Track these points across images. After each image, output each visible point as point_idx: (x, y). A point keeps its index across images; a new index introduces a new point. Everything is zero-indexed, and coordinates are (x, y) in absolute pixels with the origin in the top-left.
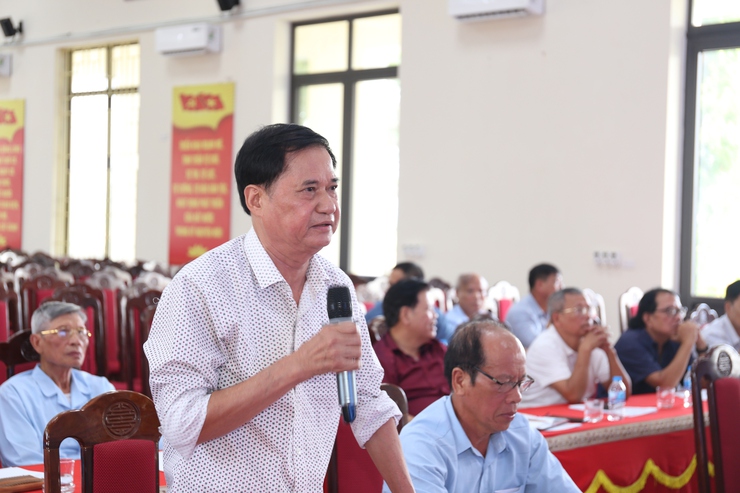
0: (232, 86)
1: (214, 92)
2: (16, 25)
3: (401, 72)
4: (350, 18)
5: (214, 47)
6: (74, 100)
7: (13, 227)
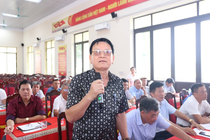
0: (66, 46)
1: (63, 47)
2: (39, 38)
3: (89, 41)
4: (82, 33)
5: (63, 39)
6: (47, 50)
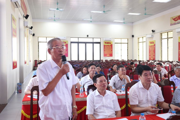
2: (154, 31)
6: (162, 40)
7: (154, 57)
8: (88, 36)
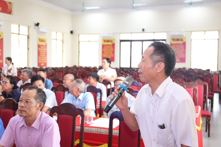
8: (143, 30)
